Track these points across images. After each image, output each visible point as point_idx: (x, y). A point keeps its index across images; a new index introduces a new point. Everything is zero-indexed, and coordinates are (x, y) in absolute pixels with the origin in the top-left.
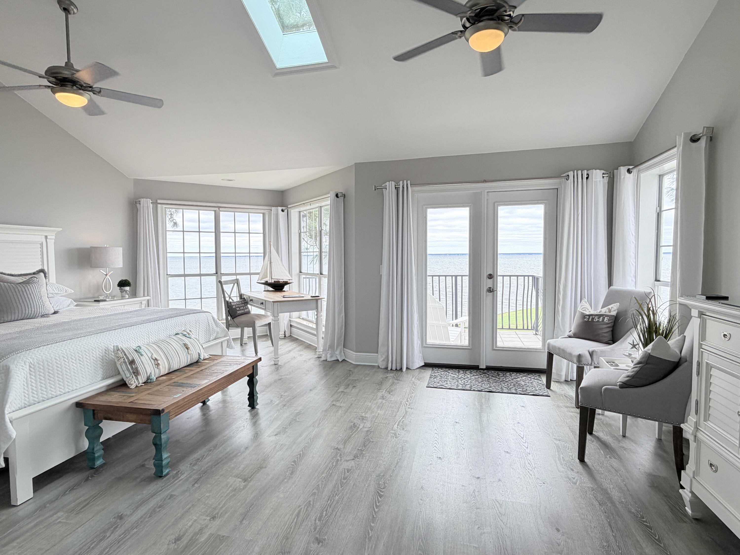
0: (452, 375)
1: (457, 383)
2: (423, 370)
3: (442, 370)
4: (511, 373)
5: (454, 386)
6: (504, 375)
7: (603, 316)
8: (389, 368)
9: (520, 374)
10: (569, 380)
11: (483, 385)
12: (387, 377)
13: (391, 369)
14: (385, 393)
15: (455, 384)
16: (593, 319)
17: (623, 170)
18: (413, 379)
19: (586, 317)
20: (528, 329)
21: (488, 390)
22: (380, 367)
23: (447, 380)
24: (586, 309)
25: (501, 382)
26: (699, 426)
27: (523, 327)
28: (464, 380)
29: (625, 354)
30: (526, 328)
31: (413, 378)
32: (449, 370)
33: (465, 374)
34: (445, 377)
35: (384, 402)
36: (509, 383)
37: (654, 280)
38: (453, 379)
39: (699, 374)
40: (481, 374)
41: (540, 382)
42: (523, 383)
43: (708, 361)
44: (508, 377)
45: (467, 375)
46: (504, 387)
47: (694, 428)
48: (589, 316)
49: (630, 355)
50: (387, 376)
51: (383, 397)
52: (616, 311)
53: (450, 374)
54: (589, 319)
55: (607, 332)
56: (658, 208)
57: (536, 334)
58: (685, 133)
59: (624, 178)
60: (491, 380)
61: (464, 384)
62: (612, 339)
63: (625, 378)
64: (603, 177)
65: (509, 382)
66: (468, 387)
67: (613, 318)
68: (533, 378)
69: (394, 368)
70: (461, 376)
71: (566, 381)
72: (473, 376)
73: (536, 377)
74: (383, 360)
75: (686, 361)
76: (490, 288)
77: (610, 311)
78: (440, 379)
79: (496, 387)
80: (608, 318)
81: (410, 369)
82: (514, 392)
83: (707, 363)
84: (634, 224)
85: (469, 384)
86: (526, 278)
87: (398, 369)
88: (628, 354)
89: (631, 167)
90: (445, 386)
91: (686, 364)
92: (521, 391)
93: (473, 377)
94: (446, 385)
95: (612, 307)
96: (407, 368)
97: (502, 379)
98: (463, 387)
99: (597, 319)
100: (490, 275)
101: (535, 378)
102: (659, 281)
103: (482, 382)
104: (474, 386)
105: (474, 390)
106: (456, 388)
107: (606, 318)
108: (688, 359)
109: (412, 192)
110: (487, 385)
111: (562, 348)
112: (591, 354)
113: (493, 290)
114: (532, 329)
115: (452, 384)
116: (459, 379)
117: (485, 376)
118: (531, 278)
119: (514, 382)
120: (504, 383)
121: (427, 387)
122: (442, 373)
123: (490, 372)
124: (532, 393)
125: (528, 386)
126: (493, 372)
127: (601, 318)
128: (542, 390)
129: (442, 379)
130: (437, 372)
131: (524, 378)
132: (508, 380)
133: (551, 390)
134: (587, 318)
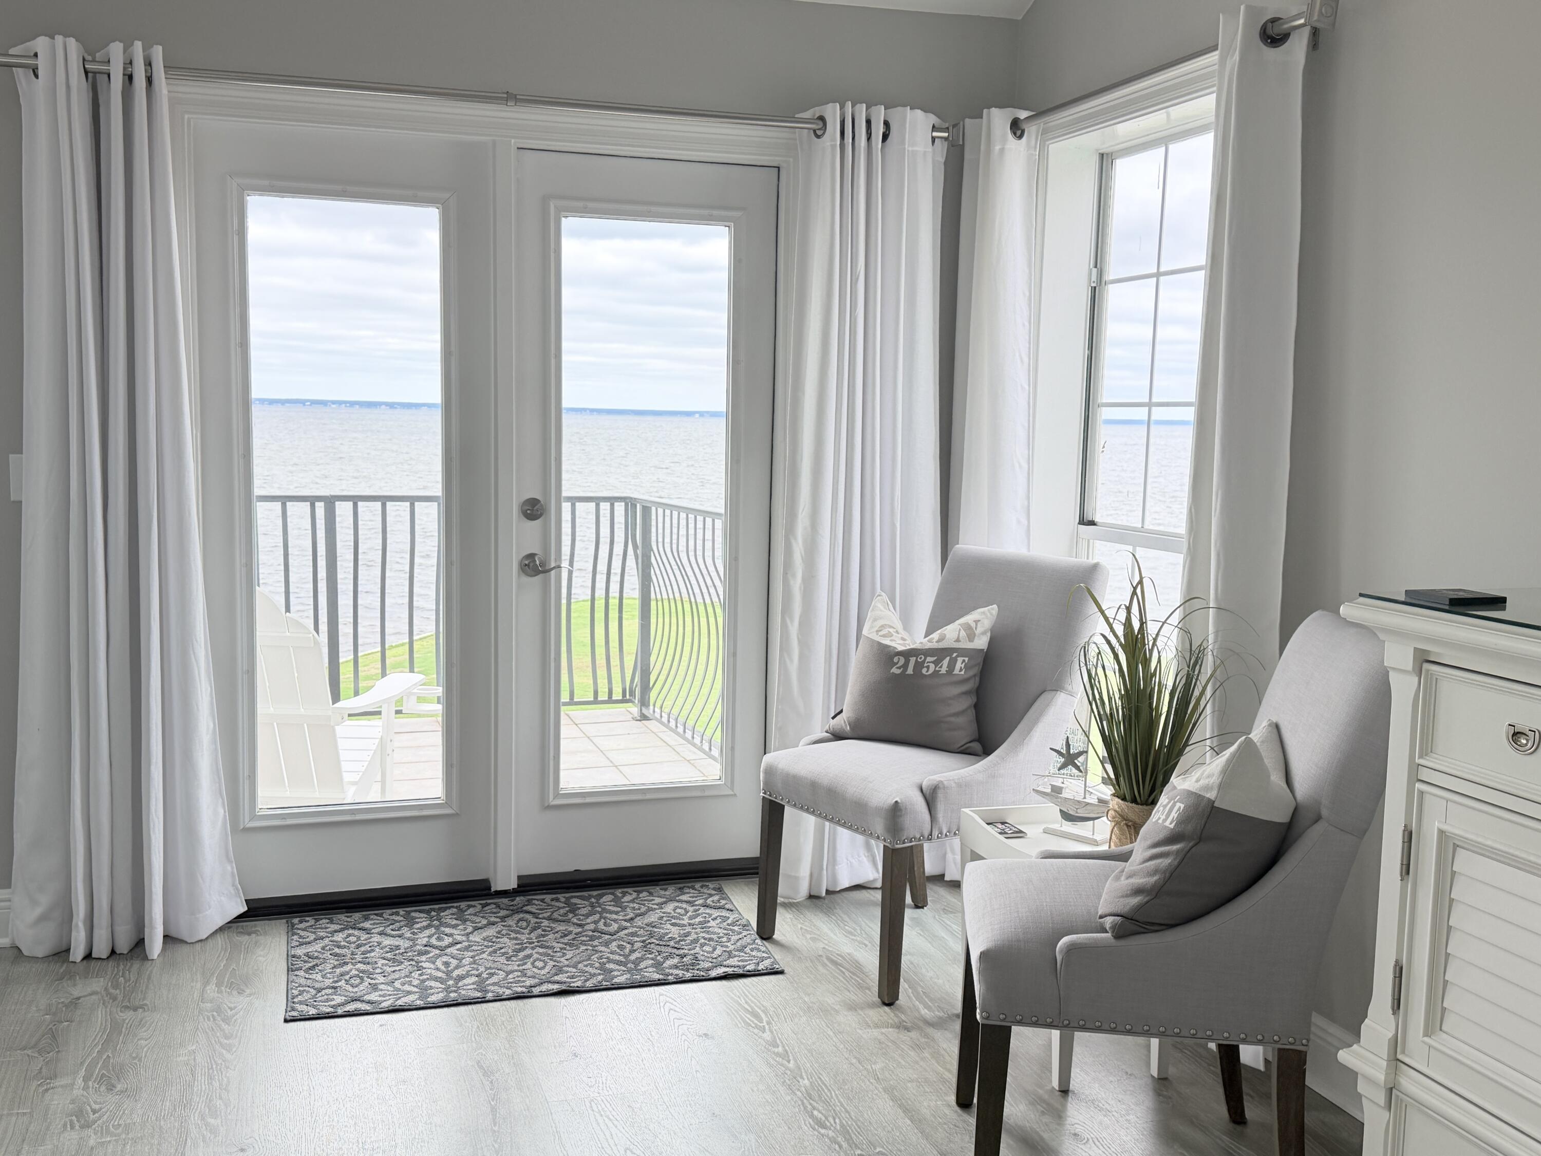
0: (387, 941)
1: (416, 974)
2: (245, 939)
3: (332, 922)
4: (618, 892)
5: (409, 993)
6: (592, 905)
7: (950, 655)
8: (78, 953)
9: (651, 894)
10: (824, 894)
11: (529, 966)
12: (75, 1003)
13: (88, 956)
14: (86, 1088)
15: (410, 983)
16: (919, 666)
17: (999, 119)
18: (211, 990)
19: (896, 659)
20: (610, 701)
21: (556, 987)
22: (26, 953)
23: (369, 967)
24: (891, 630)
25: (592, 938)
26: (1403, 1052)
27: (596, 693)
28: (445, 959)
29: (1040, 789)
30: (603, 696)
31: (207, 983)
32: (366, 918)
33: (437, 928)
34: (358, 958)
35: (92, 1142)
36: (621, 939)
37: (1077, 521)
38: (394, 960)
39: (1408, 873)
40: (503, 919)
41: (732, 917)
42: (675, 932)
43: (1445, 827)
44: (611, 912)
45: (447, 930)
46: (610, 961)
47: (1388, 1061)
48: (907, 654)
49: (1057, 790)
50: (76, 992)
51: (79, 1113)
52: (989, 634)
53: (376, 938)
54: (905, 666)
55: (963, 712)
56: (1094, 271)
57: (644, 717)
58: (1249, 8)
59: (1002, 150)
60: (551, 936)
61: (448, 973)
62: (976, 736)
63: (1127, 896)
64: (933, 139)
65: (622, 934)
66: (468, 988)
67: (980, 660)
68: (700, 902)
69: (101, 949)
70: (425, 941)
71: (811, 897)
72: (476, 929)
73: (711, 895)
74: (43, 918)
75: (1318, 818)
76: (531, 556)
77: (971, 637)
78: (338, 971)
79: (580, 966)
80: (966, 659)
81: (186, 942)
82: (657, 976)
83: (1441, 832)
84: (1027, 324)
85: (468, 975)
86: (605, 507)
87: (123, 946)
88: (1049, 790)
89: (1023, 114)
90: (369, 1002)
91: (1319, 828)
92: (676, 967)
93: (476, 937)
94: (374, 997)
95: (976, 622)
96: (167, 937)
97: (592, 926)
98: (447, 990)
99: (932, 666)
100: (533, 502)
101: (709, 901)
102: (1092, 523)
103: (521, 955)
104: (494, 979)
105: (498, 999)
106: (419, 1003)
107: (960, 660)
108: (1325, 812)
109: (173, 103)
110: (546, 963)
111: (825, 781)
112: (930, 797)
113: (543, 564)
114: (624, 701)
115: (397, 984)
116: (421, 953)
117: (524, 924)
118: (620, 508)
119: (641, 932)
120: (607, 944)
121: (286, 1021)
122: (339, 937)
123: (537, 902)
124: (720, 971)
125: (696, 941)
126: (548, 898)
127: (946, 662)
128: (747, 950)
129: (346, 968)
130: (312, 937)
131: (669, 908)
132: (615, 926)
133: (777, 943)
134: (900, 664)
